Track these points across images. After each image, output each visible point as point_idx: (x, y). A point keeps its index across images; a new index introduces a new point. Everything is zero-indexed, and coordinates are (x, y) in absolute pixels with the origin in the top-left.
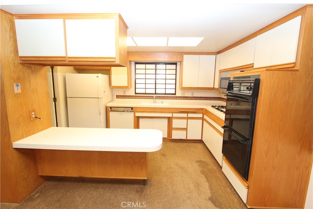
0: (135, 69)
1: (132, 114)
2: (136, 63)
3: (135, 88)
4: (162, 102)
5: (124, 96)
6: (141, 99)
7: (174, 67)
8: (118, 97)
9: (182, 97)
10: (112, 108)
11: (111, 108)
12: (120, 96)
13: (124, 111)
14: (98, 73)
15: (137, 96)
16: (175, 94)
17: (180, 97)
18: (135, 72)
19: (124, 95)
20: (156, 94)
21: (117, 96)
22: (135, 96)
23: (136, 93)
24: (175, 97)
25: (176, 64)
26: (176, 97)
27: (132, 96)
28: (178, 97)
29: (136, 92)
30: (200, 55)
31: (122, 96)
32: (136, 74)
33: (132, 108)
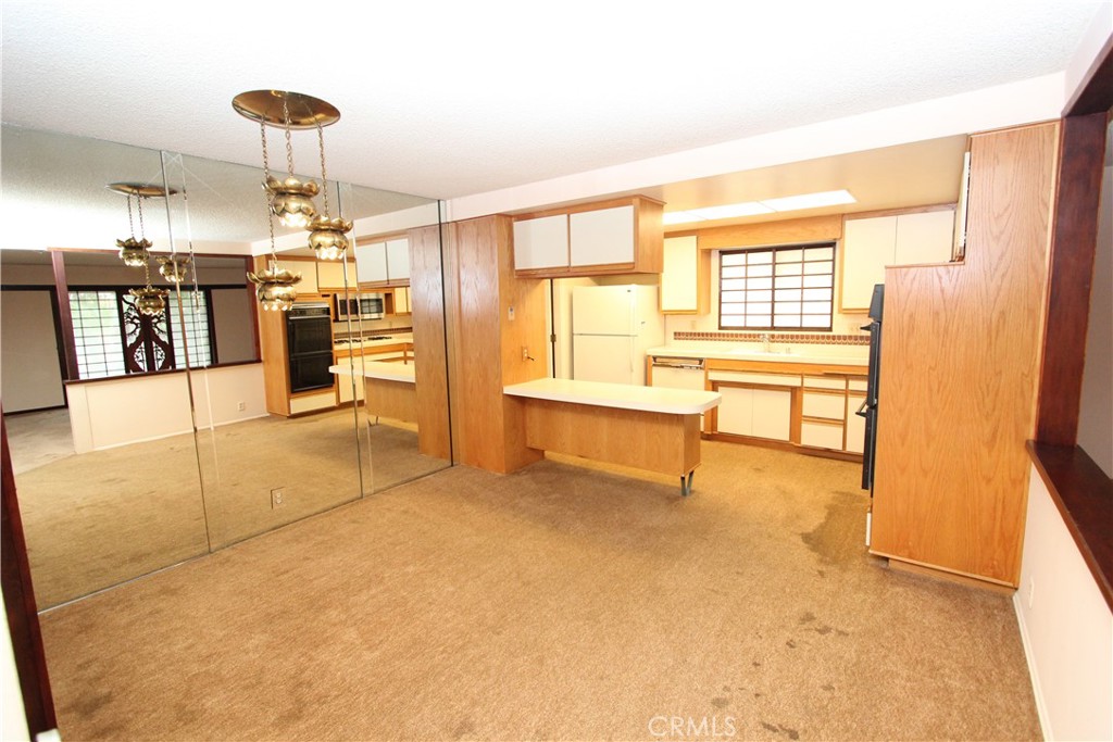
0: (721, 267)
1: (701, 374)
2: (723, 253)
3: (720, 315)
4: (788, 351)
5: (691, 334)
6: (735, 343)
7: (827, 253)
8: (678, 335)
9: (850, 337)
10: (658, 360)
11: (655, 358)
12: (683, 334)
13: (682, 367)
14: (630, 284)
15: (724, 335)
16: (830, 329)
17: (845, 338)
18: (720, 274)
19: (693, 331)
20: (773, 328)
21: (675, 334)
22: (719, 335)
23: (720, 328)
24: (828, 337)
25: (832, 245)
26: (834, 337)
27: (711, 335)
28: (839, 337)
29: (722, 325)
30: (900, 217)
31: (687, 334)
32: (721, 278)
33: (701, 361)
